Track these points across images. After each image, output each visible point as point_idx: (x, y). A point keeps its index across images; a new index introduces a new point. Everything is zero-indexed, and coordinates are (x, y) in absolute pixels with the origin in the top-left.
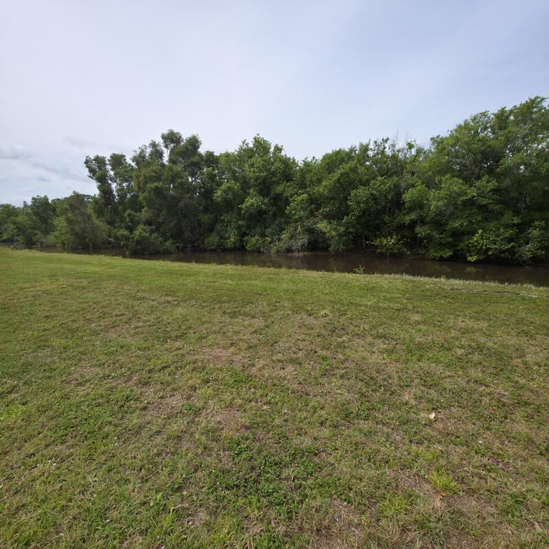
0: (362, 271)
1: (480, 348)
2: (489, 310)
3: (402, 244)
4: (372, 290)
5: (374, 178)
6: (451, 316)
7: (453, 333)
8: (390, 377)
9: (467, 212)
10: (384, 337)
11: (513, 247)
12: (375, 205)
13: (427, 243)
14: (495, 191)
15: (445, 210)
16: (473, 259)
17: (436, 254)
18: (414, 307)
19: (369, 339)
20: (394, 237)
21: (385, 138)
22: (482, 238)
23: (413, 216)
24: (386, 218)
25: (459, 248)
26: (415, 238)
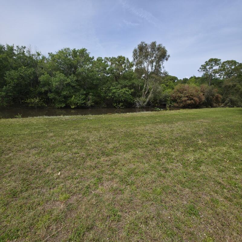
0: (20, 116)
1: (76, 141)
2: (79, 126)
3: (42, 102)
4: (27, 126)
5: (20, 67)
6: (66, 131)
7: (66, 137)
8: (39, 165)
9: (68, 88)
10: (35, 147)
11: (85, 102)
12: (23, 81)
13: (54, 101)
14: (77, 81)
15: (59, 87)
16: (73, 107)
17: (59, 106)
18: (50, 130)
19: (27, 150)
20: (38, 98)
21: (23, 46)
22: (75, 99)
23: (46, 88)
24: (32, 89)
25: (68, 103)
26: (48, 99)
